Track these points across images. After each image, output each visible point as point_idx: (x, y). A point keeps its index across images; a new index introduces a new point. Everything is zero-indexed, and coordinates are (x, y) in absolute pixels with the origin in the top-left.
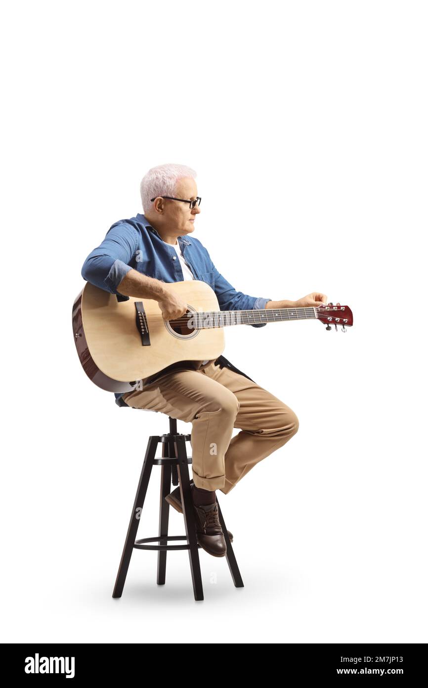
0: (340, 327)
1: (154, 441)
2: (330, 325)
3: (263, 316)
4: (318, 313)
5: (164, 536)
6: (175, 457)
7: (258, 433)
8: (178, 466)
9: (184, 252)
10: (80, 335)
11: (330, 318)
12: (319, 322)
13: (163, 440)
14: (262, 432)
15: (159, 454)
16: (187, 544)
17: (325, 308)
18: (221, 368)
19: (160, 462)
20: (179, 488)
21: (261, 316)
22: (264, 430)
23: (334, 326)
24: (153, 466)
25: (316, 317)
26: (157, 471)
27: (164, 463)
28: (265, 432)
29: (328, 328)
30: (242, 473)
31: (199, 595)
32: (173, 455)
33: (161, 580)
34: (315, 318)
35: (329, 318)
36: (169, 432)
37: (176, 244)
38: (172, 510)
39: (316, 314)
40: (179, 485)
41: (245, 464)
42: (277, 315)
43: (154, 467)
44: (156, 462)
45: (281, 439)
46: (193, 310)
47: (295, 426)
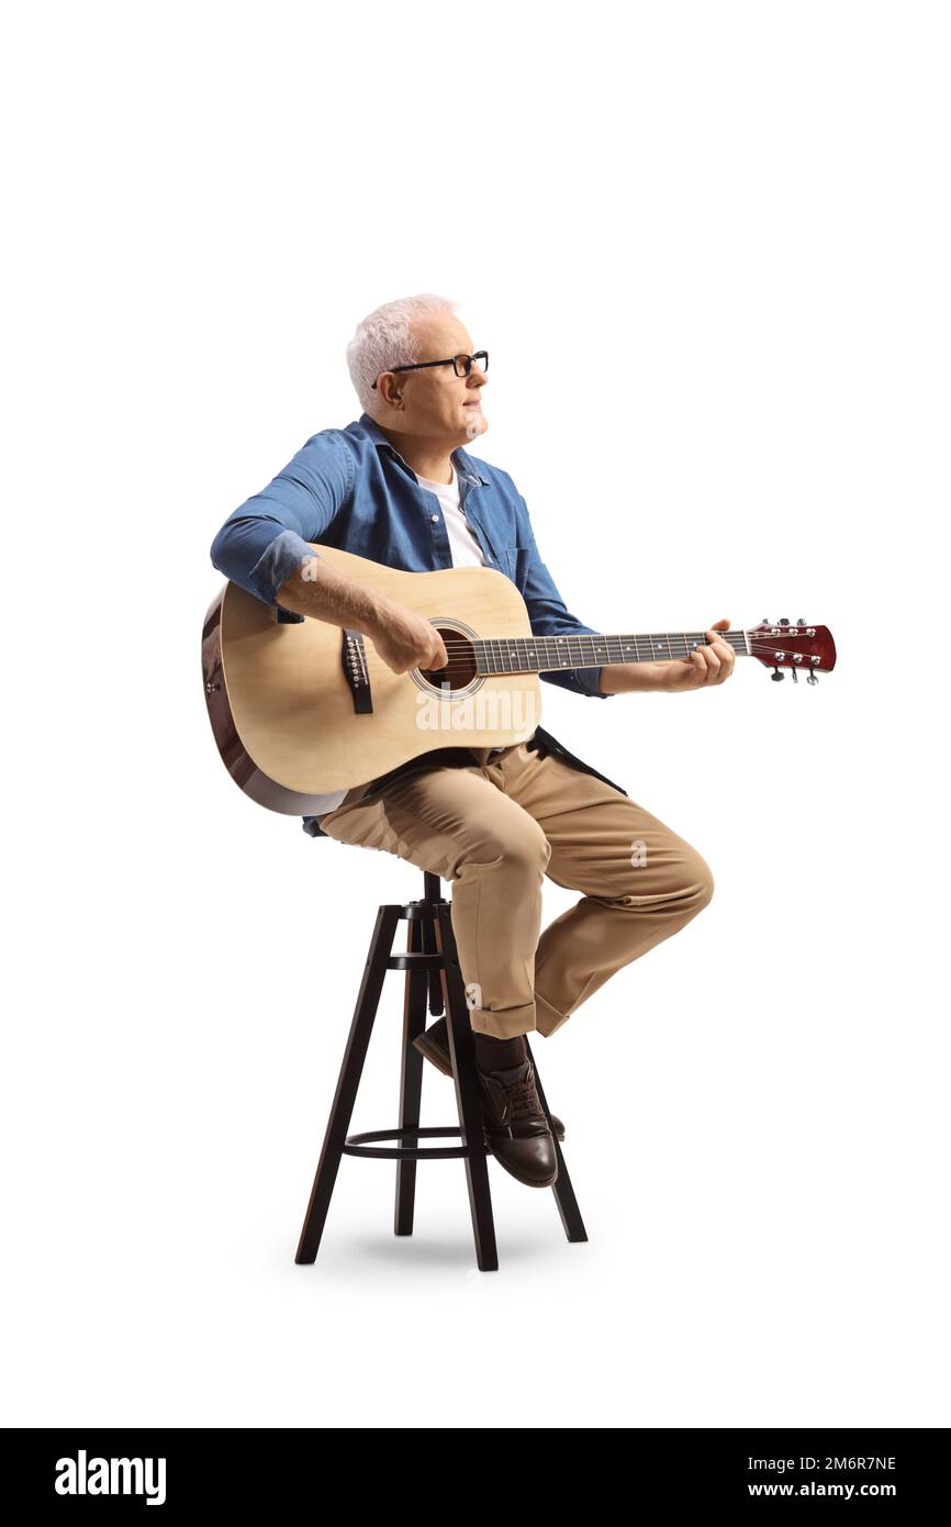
0: (803, 673)
1: (389, 916)
2: (780, 670)
3: (628, 649)
4: (752, 642)
5: (410, 1128)
6: (436, 952)
7: (621, 903)
8: (442, 972)
9: (468, 500)
10: (218, 687)
11: (780, 655)
12: (755, 661)
13: (409, 913)
14: (629, 901)
15: (400, 946)
16: (460, 1145)
17: (769, 631)
18: (541, 757)
19: (402, 963)
20: (443, 1020)
21: (624, 648)
22: (632, 898)
23: (791, 670)
24: (388, 971)
25: (749, 652)
26: (395, 984)
27: (412, 965)
28: (637, 901)
29: (777, 677)
30: (584, 992)
31: (488, 1258)
32: (431, 948)
33: (404, 1224)
34: (746, 654)
35: (778, 654)
36: (423, 897)
37: (450, 482)
38: (429, 1070)
39: (748, 644)
40: (444, 1014)
41: (592, 971)
42: (660, 647)
43: (390, 973)
44: (393, 963)
45: (670, 920)
46: (472, 635)
47: (703, 892)
